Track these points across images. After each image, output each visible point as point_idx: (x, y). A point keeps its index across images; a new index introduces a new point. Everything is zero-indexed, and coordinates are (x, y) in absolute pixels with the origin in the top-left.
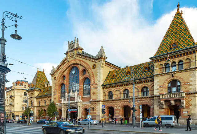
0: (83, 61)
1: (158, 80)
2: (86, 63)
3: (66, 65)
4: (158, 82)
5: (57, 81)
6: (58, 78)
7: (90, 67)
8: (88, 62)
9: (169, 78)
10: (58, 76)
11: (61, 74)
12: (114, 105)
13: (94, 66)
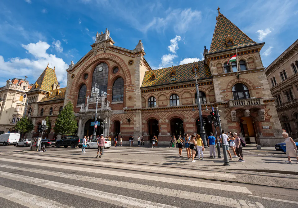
0: (115, 55)
1: (219, 82)
2: (120, 58)
3: (91, 60)
4: (219, 84)
5: (75, 80)
6: (77, 76)
7: (125, 63)
8: (122, 57)
9: (233, 80)
10: (78, 74)
11: (82, 70)
12: (158, 116)
13: (131, 63)
